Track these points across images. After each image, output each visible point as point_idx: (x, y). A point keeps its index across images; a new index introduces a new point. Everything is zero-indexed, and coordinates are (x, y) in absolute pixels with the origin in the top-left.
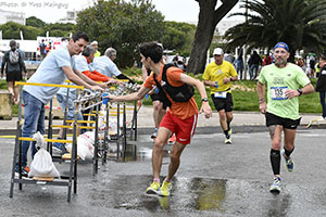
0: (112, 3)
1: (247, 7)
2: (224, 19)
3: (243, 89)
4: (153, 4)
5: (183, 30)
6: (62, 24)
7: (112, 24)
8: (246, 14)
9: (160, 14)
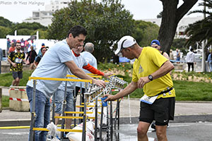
0: (84, 4)
1: (205, 5)
2: (185, 16)
3: (207, 81)
4: (122, 4)
5: (141, 27)
6: (28, 24)
7: (85, 23)
8: (204, 12)
9: (129, 13)
